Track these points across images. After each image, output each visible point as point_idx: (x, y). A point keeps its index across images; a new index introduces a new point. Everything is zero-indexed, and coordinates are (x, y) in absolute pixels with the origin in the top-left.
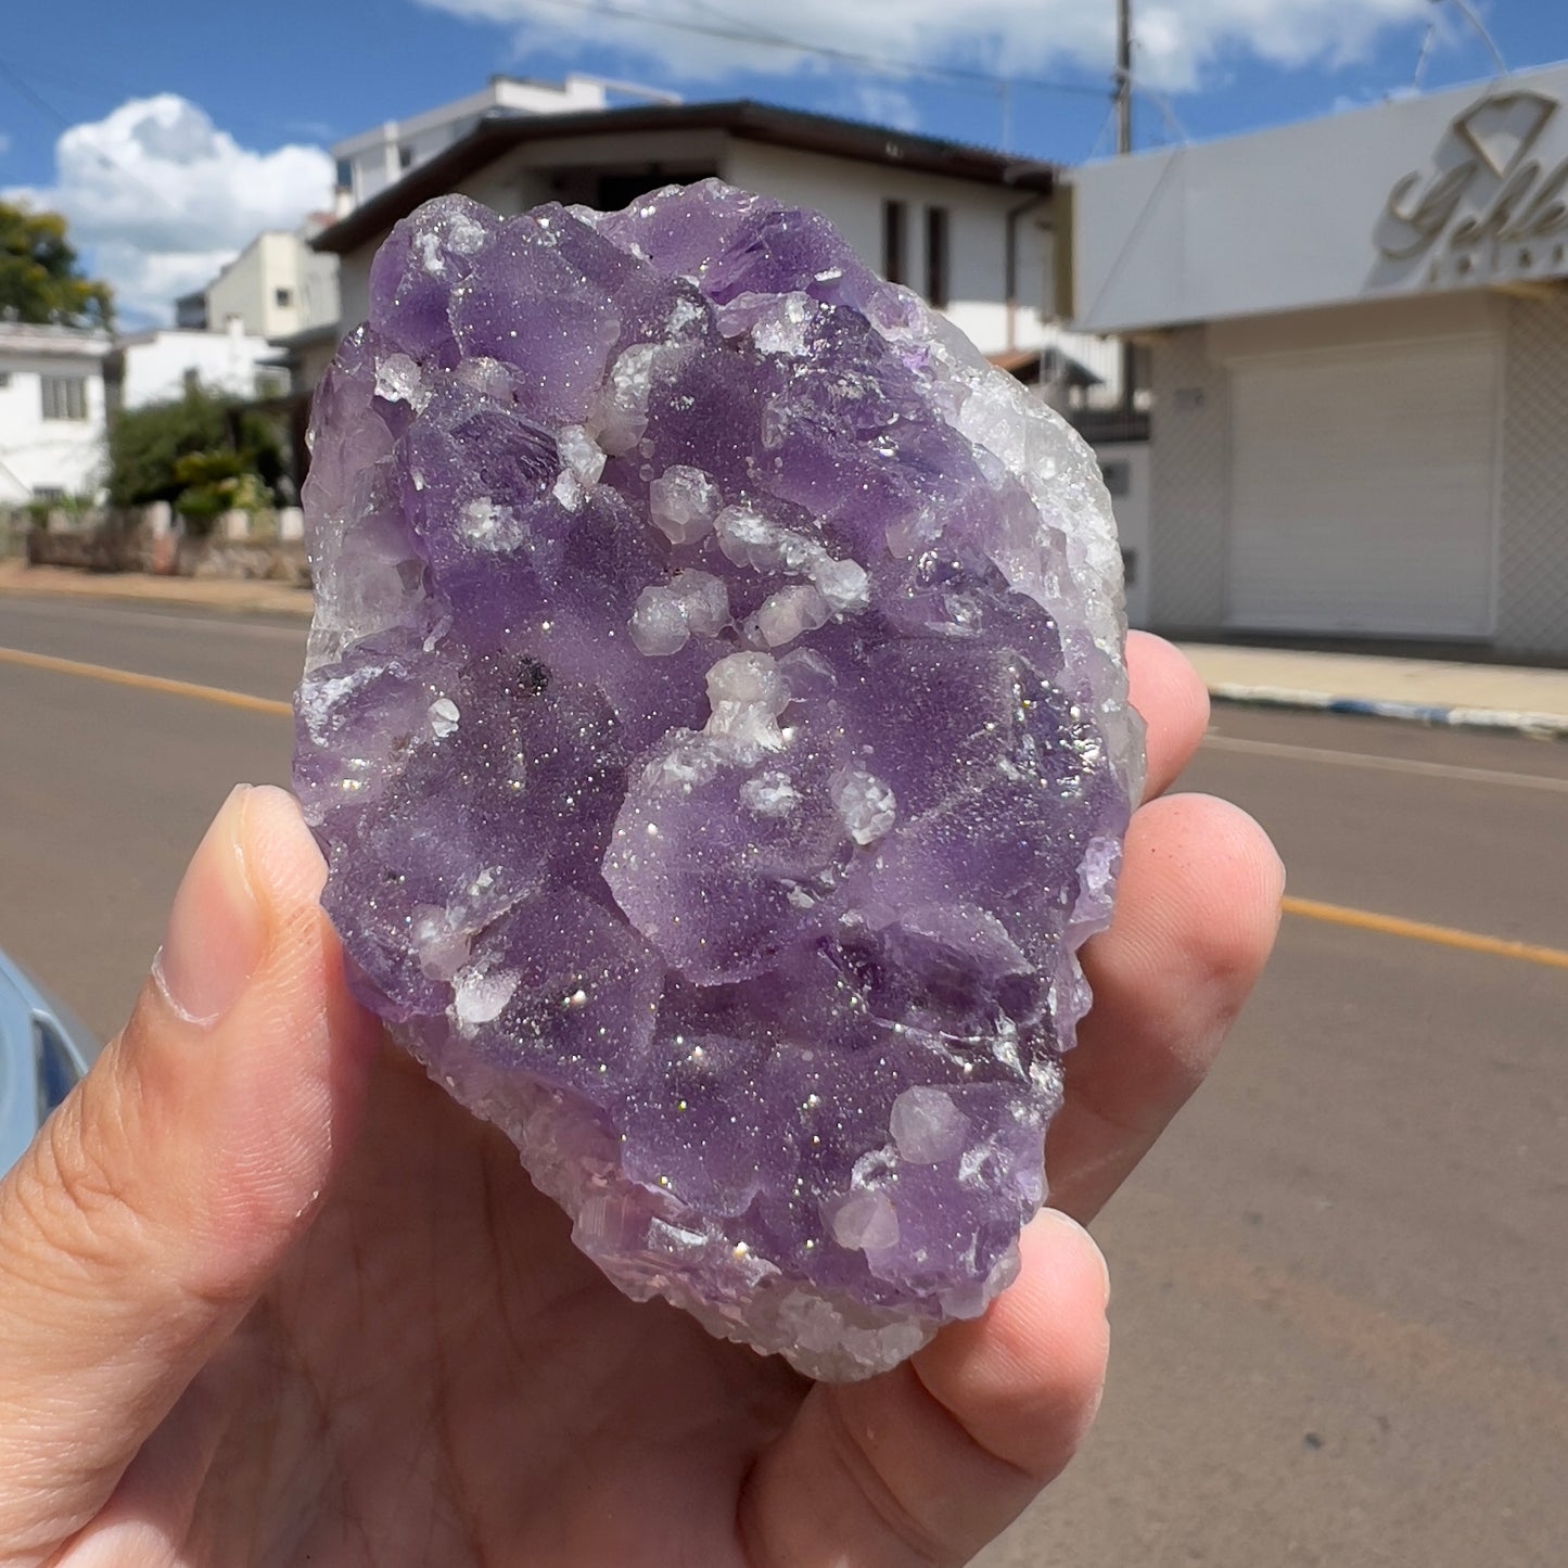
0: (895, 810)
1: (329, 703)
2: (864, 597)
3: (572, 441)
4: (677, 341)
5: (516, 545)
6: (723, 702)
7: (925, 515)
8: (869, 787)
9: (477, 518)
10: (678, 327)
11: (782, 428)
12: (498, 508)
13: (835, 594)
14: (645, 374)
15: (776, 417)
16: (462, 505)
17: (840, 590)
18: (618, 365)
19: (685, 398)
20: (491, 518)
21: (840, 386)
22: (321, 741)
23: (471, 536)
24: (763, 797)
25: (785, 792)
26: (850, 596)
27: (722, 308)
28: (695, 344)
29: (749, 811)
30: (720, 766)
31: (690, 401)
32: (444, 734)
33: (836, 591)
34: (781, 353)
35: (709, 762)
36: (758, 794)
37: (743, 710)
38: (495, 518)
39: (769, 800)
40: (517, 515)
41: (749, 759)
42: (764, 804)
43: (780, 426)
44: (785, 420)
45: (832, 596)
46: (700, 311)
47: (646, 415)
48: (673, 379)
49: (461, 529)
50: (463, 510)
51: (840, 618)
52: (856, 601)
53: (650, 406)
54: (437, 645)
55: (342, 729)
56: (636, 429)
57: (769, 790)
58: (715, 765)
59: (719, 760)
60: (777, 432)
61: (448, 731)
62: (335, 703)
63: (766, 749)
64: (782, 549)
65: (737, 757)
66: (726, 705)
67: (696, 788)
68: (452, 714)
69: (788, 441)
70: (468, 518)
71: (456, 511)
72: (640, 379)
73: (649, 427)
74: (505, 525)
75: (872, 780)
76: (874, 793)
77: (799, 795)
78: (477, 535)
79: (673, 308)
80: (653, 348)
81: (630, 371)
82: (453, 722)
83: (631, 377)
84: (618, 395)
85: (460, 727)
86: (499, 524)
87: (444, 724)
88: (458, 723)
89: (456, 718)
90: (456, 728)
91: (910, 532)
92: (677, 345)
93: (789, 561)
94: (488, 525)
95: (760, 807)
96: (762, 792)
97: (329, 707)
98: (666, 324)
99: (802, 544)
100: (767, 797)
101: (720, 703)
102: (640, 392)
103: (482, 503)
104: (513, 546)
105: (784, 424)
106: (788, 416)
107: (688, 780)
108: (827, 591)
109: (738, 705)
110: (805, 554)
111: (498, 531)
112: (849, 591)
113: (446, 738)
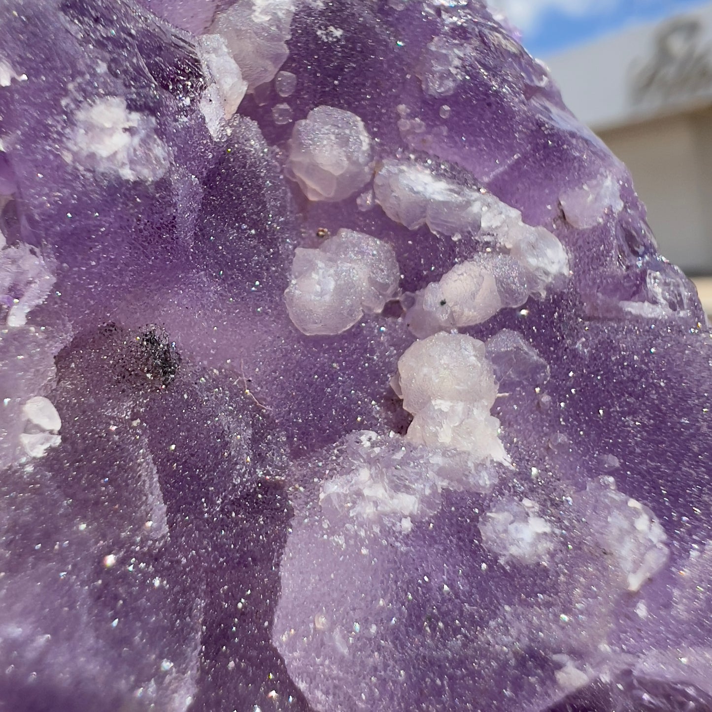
0: (667, 544)
2: (567, 272)
3: (215, 50)
5: (160, 173)
6: (438, 402)
7: (608, 182)
8: (636, 513)
9: (103, 129)
11: (454, 71)
12: (136, 116)
13: (542, 265)
15: (444, 59)
16: (78, 107)
17: (546, 261)
19: (332, 28)
20: (125, 130)
23: (92, 156)
24: (514, 535)
25: (539, 525)
26: (554, 269)
30: (446, 490)
31: (338, 33)
32: (39, 452)
33: (544, 263)
35: (434, 487)
36: (506, 531)
37: (468, 413)
38: (130, 131)
39: (522, 539)
40: (161, 132)
41: (486, 480)
42: (519, 547)
43: (451, 69)
44: (457, 62)
45: (538, 269)
47: (287, 42)
48: (319, 5)
49: (76, 144)
50: (81, 115)
51: (544, 294)
52: (559, 276)
53: (294, 32)
56: (275, 58)
57: (521, 525)
58: (440, 491)
59: (445, 484)
61: (47, 446)
63: (500, 465)
64: (476, 208)
65: (471, 480)
66: (441, 405)
67: (419, 525)
68: (50, 418)
69: (462, 87)
70: (90, 127)
71: (69, 114)
73: (291, 59)
74: (144, 142)
75: (633, 503)
76: (642, 523)
77: (557, 531)
82: (51, 432)
84: (257, 14)
85: (64, 440)
86: (136, 140)
87: (40, 436)
88: (59, 433)
89: (57, 425)
90: (57, 441)
91: (596, 199)
93: (482, 224)
94: (120, 140)
95: (514, 550)
96: (511, 528)
100: (520, 536)
101: (433, 402)
102: (283, 12)
103: (111, 105)
104: (155, 175)
105: (457, 68)
106: (460, 58)
107: (406, 513)
108: (533, 261)
109: (460, 407)
110: (503, 216)
111: (135, 150)
112: (553, 263)
113: (43, 458)
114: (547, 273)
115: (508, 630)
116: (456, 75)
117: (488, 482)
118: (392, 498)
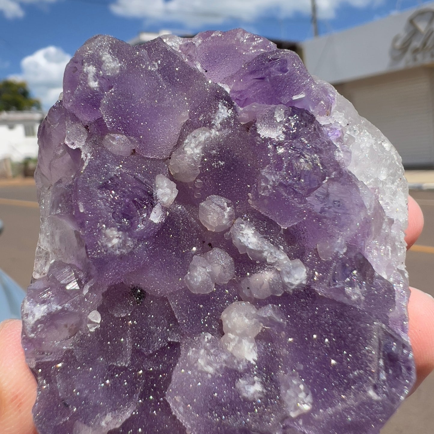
1: (36, 319)
2: (304, 282)
4: (218, 131)
5: (130, 250)
7: (339, 241)
9: (109, 237)
10: (219, 122)
12: (121, 233)
14: (201, 147)
15: (267, 181)
16: (102, 229)
17: (293, 280)
18: (187, 141)
19: (220, 162)
20: (117, 238)
21: (301, 163)
22: (33, 335)
23: (107, 245)
24: (246, 389)
25: (258, 387)
26: (297, 283)
27: (241, 109)
28: (227, 132)
29: (239, 395)
30: (226, 367)
31: (222, 163)
32: (93, 330)
33: (291, 281)
34: (270, 139)
35: (221, 365)
36: (244, 388)
38: (119, 238)
40: (130, 236)
41: (241, 367)
42: (247, 394)
43: (268, 186)
44: (271, 183)
45: (289, 283)
46: (230, 111)
47: (199, 169)
48: (214, 152)
49: (102, 240)
50: (103, 231)
51: (291, 292)
52: (301, 284)
53: (201, 164)
54: (90, 290)
55: (43, 330)
56: (194, 175)
57: (250, 386)
58: (224, 367)
59: (226, 365)
60: (266, 188)
61: (95, 328)
62: (38, 320)
63: (249, 362)
64: (265, 254)
66: (231, 336)
67: (213, 377)
68: (97, 319)
69: (272, 195)
70: (106, 236)
72: (198, 151)
73: (200, 174)
74: (124, 240)
77: (265, 391)
78: (110, 245)
79: (216, 109)
80: (205, 133)
81: (193, 145)
82: (97, 324)
83: (192, 149)
84: (186, 158)
85: (101, 326)
86: (121, 241)
87: (93, 325)
88: (100, 324)
89: (99, 321)
90: (99, 326)
91: (331, 248)
92: (217, 133)
93: (268, 260)
94: (115, 241)
95: (245, 395)
96: (246, 387)
97: (36, 322)
98: (212, 119)
99: (275, 252)
100: (249, 390)
101: (228, 334)
102: (197, 158)
103: (112, 230)
104: (128, 251)
105: (271, 185)
106: (273, 181)
107: (210, 373)
108: (286, 280)
109: (237, 338)
110: (277, 259)
111: (120, 244)
112: (297, 280)
113: (93, 332)
114: (292, 285)
115: (237, 420)
116: (270, 189)
117: (241, 368)
118: (205, 367)
